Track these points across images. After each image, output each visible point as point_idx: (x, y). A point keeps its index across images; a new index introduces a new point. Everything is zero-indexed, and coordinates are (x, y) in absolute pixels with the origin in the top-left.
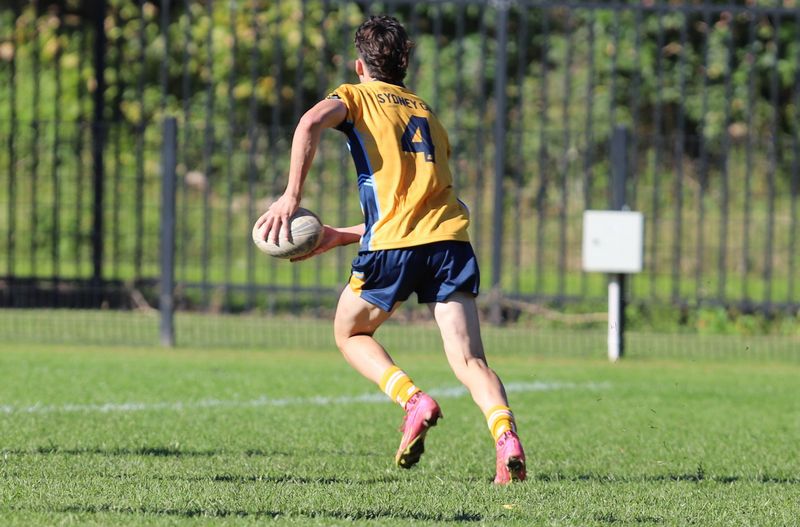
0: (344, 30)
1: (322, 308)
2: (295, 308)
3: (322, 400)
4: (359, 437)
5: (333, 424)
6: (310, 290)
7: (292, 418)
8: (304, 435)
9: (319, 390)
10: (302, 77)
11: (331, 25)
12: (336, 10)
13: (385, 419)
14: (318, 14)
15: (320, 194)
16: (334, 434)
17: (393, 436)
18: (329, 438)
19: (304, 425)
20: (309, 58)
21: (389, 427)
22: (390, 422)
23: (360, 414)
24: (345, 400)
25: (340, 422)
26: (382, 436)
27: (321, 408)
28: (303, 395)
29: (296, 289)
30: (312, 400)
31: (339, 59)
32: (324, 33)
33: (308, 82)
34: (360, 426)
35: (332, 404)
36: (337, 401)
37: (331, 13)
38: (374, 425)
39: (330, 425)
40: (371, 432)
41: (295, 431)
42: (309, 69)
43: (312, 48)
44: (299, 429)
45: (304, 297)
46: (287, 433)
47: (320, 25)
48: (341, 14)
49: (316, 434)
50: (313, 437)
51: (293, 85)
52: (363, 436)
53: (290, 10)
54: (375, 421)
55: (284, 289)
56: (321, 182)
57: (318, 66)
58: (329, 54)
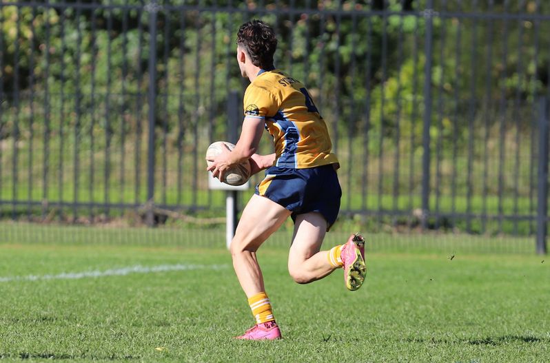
0: (47, 27)
1: (33, 215)
2: (15, 215)
3: (33, 278)
4: (58, 302)
5: (41, 294)
6: (24, 203)
7: (13, 289)
8: (21, 302)
9: (31, 271)
10: (19, 60)
11: (37, 23)
12: (42, 13)
13: (76, 290)
14: (29, 17)
15: (31, 138)
16: (41, 300)
17: (81, 302)
18: (38, 303)
19: (20, 295)
20: (23, 46)
21: (79, 295)
22: (79, 292)
23: (59, 287)
24: (48, 277)
25: (46, 292)
26: (74, 302)
27: (33, 282)
28: (20, 274)
29: (15, 202)
30: (27, 278)
31: (43, 47)
32: (33, 29)
33: (22, 62)
34: (59, 295)
35: (40, 280)
36: (43, 278)
37: (39, 16)
38: (68, 294)
39: (38, 294)
40: (66, 299)
41: (15, 299)
42: (23, 53)
43: (25, 39)
44: (18, 297)
45: (20, 208)
46: (10, 300)
47: (30, 23)
48: (45, 16)
49: (29, 300)
50: (27, 302)
51: (13, 65)
52: (61, 301)
53: (10, 14)
54: (69, 291)
55: (7, 202)
56: (32, 131)
57: (29, 51)
58: (36, 43)
